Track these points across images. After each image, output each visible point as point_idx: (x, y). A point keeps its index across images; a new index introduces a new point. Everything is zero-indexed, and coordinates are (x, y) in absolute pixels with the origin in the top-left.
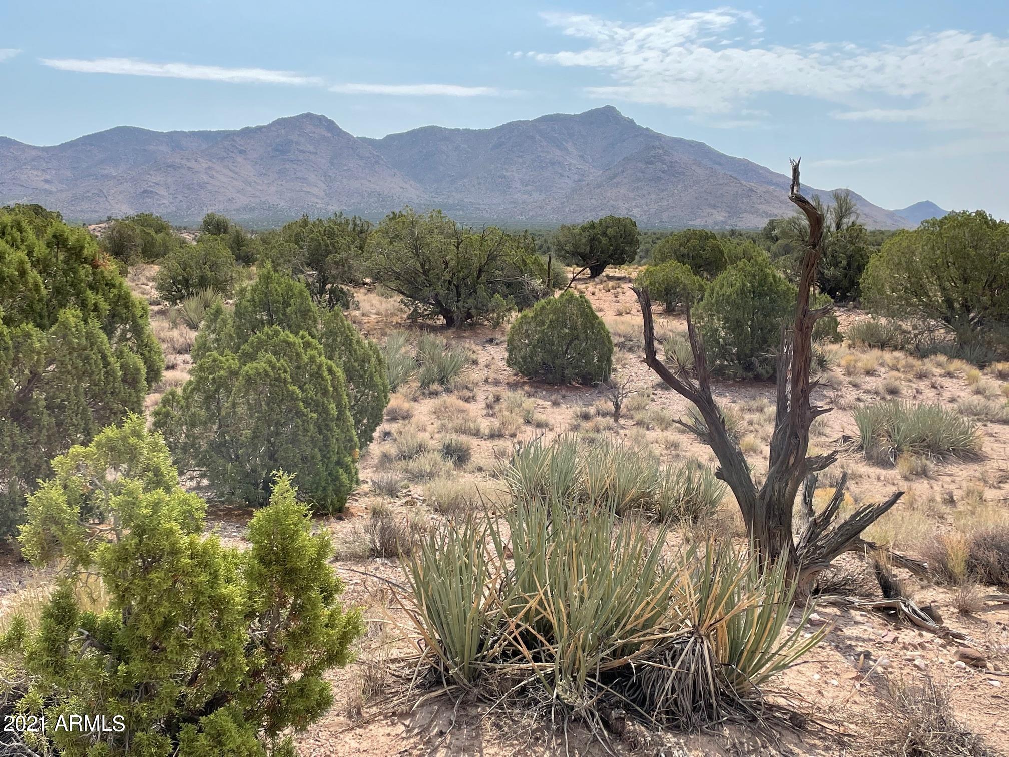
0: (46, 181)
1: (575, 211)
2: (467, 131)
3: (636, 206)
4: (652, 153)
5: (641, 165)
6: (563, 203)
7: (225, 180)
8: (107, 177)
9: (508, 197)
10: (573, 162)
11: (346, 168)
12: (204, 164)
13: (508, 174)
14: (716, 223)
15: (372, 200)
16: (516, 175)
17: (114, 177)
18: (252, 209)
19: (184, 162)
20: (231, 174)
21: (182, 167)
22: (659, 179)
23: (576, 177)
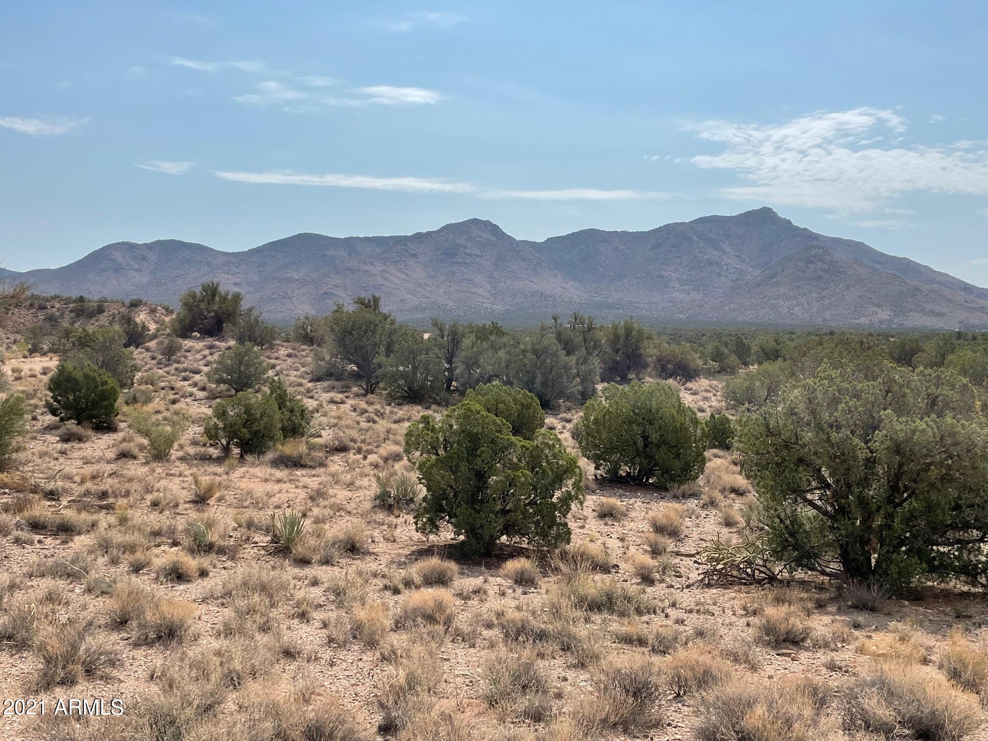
0: (236, 284)
1: (735, 310)
2: (625, 234)
3: (797, 305)
4: (813, 253)
5: (801, 264)
6: (723, 302)
7: (398, 282)
8: (291, 280)
9: (665, 296)
10: (731, 262)
11: (510, 269)
12: (380, 267)
13: (666, 274)
14: (881, 322)
15: (534, 300)
16: (674, 275)
17: (298, 280)
18: (423, 309)
19: (361, 266)
20: (403, 276)
21: (359, 270)
22: (820, 278)
23: (734, 277)
